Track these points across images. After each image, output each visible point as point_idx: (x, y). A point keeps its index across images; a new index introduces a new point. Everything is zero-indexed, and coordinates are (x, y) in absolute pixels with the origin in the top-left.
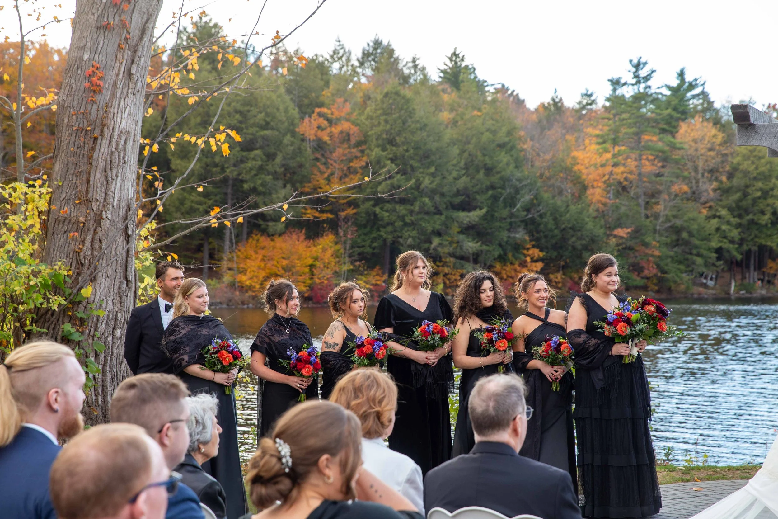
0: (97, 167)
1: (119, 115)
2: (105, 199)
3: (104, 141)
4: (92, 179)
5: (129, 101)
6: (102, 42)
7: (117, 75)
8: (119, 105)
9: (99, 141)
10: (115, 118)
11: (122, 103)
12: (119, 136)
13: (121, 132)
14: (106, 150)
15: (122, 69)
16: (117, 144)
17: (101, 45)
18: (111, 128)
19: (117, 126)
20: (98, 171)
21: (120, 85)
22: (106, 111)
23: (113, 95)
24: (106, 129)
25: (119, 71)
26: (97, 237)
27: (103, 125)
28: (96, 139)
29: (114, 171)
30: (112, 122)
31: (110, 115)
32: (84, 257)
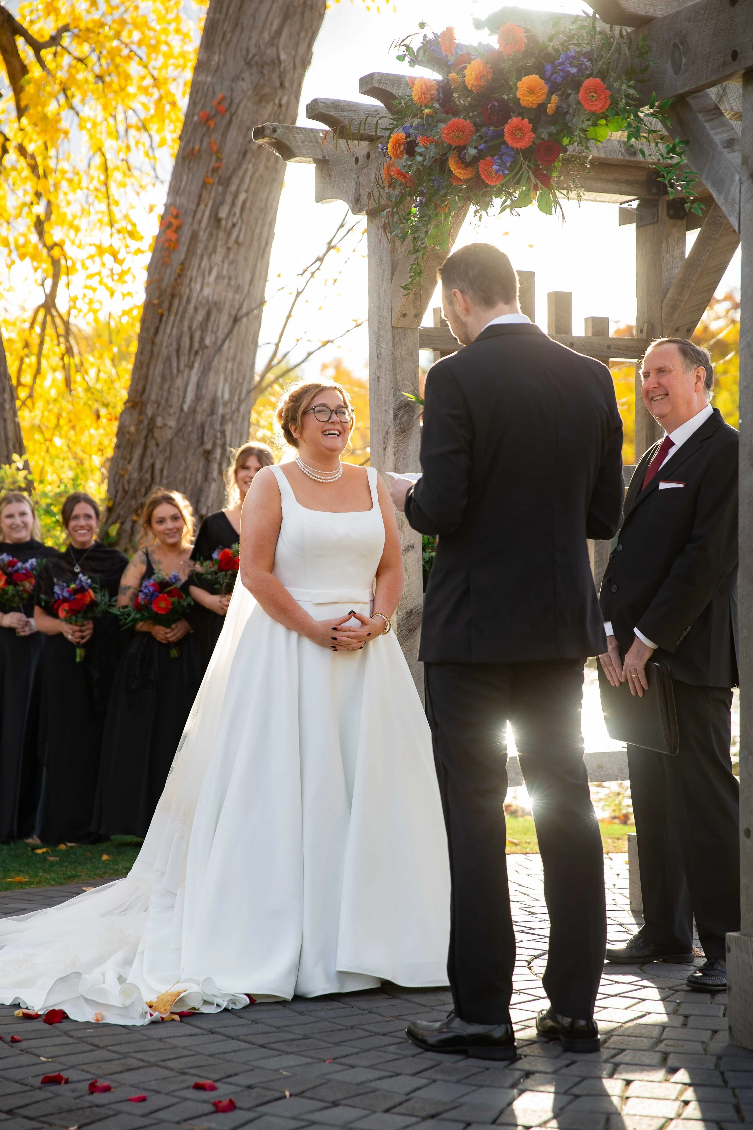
0: (158, 355)
1: (199, 280)
2: (167, 400)
3: (172, 318)
4: (151, 372)
5: (218, 257)
6: (185, 178)
7: (200, 222)
8: (200, 264)
9: (164, 319)
10: (193, 284)
11: (205, 261)
12: (196, 309)
13: (200, 303)
14: (175, 330)
15: (207, 213)
16: (192, 320)
17: (184, 183)
18: (185, 299)
19: (195, 295)
20: (160, 360)
21: (203, 236)
22: (180, 275)
23: (190, 252)
24: (176, 302)
25: (203, 216)
26: (149, 453)
27: (173, 296)
28: (162, 316)
29: (184, 360)
30: (188, 291)
31: (187, 281)
32: (129, 482)
